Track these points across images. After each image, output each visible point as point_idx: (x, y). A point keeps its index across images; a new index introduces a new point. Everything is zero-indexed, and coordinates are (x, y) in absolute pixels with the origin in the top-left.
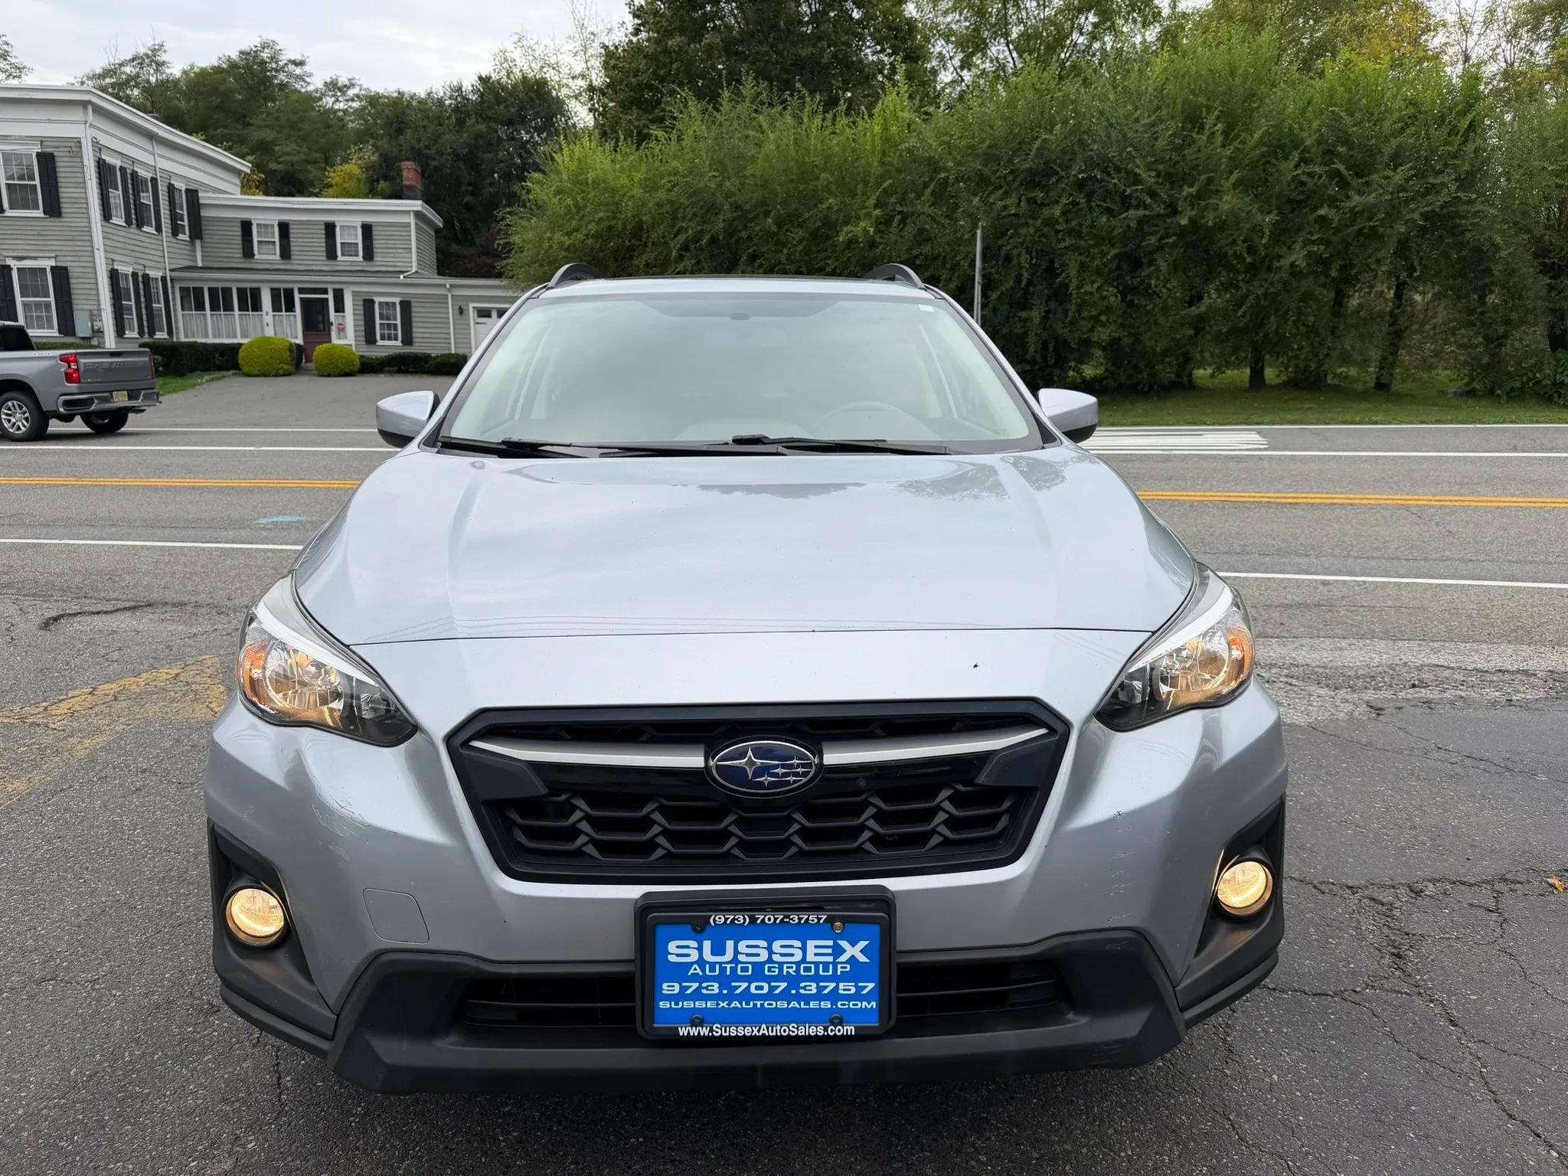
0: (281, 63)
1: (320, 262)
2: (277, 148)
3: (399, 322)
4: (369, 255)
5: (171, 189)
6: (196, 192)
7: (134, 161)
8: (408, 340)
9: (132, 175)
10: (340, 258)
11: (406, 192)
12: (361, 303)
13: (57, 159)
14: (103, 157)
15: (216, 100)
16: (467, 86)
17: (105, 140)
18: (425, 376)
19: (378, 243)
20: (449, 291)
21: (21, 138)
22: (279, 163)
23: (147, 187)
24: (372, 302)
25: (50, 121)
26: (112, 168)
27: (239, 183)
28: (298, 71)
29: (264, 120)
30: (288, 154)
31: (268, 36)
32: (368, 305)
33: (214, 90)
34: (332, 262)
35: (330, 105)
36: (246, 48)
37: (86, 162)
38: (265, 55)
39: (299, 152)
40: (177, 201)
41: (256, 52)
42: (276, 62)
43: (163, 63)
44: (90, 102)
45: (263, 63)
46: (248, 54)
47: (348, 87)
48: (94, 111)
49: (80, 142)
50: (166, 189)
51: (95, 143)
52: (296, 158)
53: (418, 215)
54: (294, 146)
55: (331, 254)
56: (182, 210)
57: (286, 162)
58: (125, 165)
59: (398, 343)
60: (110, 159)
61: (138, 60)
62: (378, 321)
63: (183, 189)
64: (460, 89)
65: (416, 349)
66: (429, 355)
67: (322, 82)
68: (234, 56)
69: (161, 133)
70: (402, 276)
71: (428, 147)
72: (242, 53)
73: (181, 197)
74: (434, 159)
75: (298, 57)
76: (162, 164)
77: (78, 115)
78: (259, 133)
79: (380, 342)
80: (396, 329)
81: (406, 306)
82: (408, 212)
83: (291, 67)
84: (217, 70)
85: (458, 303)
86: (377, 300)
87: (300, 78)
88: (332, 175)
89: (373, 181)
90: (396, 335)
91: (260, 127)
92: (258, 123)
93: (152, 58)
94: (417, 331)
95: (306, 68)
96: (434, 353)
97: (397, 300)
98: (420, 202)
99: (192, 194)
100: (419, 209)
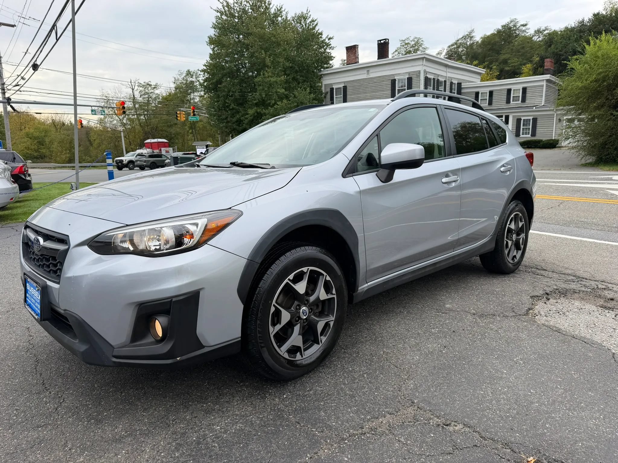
0: (517, 27)
1: (504, 105)
2: (509, 61)
3: (531, 127)
4: (524, 100)
5: (452, 83)
6: (461, 83)
7: (438, 75)
8: (533, 134)
9: (437, 81)
10: (512, 102)
11: (545, 72)
12: (516, 120)
13: (413, 79)
14: (427, 76)
15: (490, 47)
16: (586, 19)
17: (428, 70)
18: (538, 149)
19: (528, 95)
20: (555, 112)
21: (404, 73)
22: (509, 67)
23: (442, 84)
24: (521, 119)
25: (412, 66)
26: (430, 79)
27: (480, 78)
28: (524, 28)
29: (506, 51)
30: (513, 63)
31: (513, 18)
32: (519, 121)
33: (489, 43)
34: (524, 103)
35: (535, 40)
36: (504, 24)
37: (421, 79)
38: (511, 25)
39: (518, 61)
40: (453, 88)
41: (508, 25)
42: (516, 27)
43: (473, 37)
44: (424, 57)
45: (510, 28)
46: (505, 26)
47: (544, 31)
48: (426, 60)
49: (420, 72)
50: (449, 84)
51: (425, 71)
52: (516, 64)
53: (548, 81)
54: (516, 59)
55: (508, 101)
56: (455, 91)
57: (512, 66)
58: (435, 78)
59: (529, 136)
60: (429, 76)
61: (464, 37)
62: (522, 127)
63: (456, 83)
64: (583, 21)
65: (537, 137)
66: (542, 140)
67: (534, 31)
68: (500, 28)
69: (450, 64)
70: (534, 108)
71: (561, 51)
72: (502, 26)
73: (455, 86)
74: (563, 55)
75: (524, 23)
76: (449, 75)
77: (420, 62)
78: (504, 56)
79: (521, 136)
80: (529, 130)
81: (535, 120)
82: (544, 80)
83: (521, 28)
84: (493, 35)
85: (559, 117)
86: (523, 118)
87: (524, 31)
88: (525, 69)
89: (536, 69)
90: (529, 133)
91: (504, 54)
92: (504, 52)
93: (469, 36)
94: (539, 130)
95: (527, 27)
96: (544, 139)
97: (531, 118)
98: (549, 75)
99: (459, 85)
100: (548, 78)
